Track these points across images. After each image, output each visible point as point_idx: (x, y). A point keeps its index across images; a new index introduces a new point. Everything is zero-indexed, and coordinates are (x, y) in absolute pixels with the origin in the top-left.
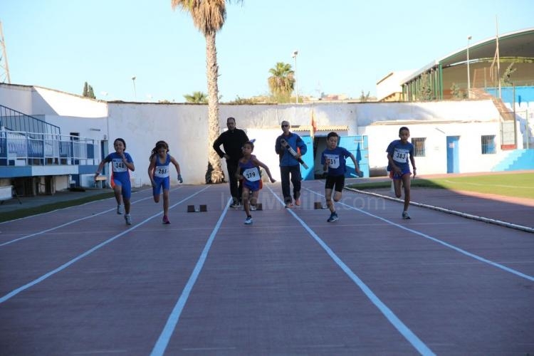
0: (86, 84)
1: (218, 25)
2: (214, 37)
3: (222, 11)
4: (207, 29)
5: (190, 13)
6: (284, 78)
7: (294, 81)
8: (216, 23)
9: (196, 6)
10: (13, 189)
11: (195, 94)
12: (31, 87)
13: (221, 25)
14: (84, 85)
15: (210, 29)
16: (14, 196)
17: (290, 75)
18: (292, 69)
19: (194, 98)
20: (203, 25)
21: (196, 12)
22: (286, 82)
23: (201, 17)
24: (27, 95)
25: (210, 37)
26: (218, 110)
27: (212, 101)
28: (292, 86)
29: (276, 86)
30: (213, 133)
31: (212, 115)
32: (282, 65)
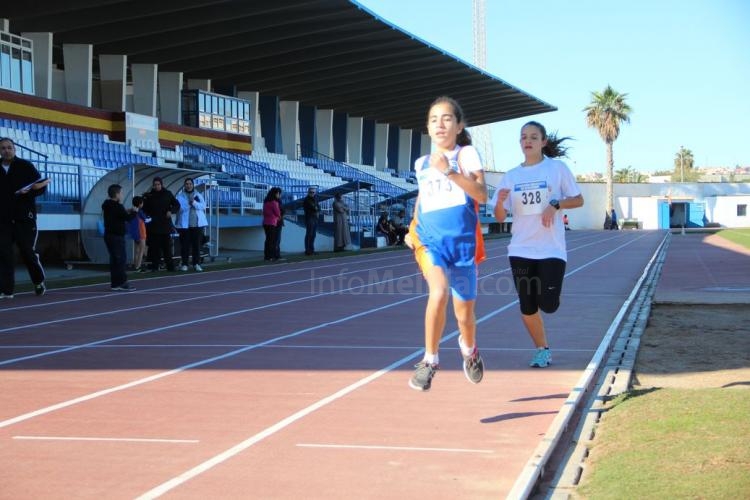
1: (614, 138)
3: (617, 130)
4: (607, 140)
5: (598, 131)
7: (693, 161)
8: (613, 136)
9: (601, 127)
11: (622, 169)
13: (616, 137)
15: (609, 140)
17: (690, 157)
18: (691, 153)
19: (621, 173)
20: (605, 138)
22: (687, 162)
23: (604, 133)
25: (609, 145)
26: (612, 186)
27: (609, 181)
28: (691, 165)
29: (679, 165)
30: (609, 200)
31: (609, 189)
32: (684, 151)
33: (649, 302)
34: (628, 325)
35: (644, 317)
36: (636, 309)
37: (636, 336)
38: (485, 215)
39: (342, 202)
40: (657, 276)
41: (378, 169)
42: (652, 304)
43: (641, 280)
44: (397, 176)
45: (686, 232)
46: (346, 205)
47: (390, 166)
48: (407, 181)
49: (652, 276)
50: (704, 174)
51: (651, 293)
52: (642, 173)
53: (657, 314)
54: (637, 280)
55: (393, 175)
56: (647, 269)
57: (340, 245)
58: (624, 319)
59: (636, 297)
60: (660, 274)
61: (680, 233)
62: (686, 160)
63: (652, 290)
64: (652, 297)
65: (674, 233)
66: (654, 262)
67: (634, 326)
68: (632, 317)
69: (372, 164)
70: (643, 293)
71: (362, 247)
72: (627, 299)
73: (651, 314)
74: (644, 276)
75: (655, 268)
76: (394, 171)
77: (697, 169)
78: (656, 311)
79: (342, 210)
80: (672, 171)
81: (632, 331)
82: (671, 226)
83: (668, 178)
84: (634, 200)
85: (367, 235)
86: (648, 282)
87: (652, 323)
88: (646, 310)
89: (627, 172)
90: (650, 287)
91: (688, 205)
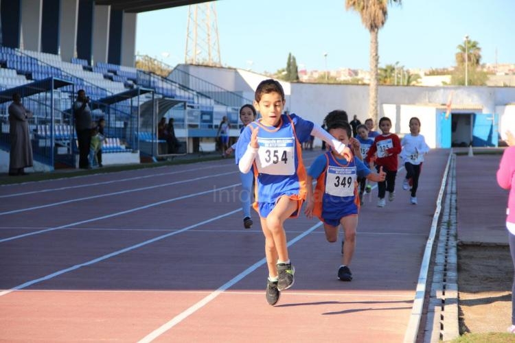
0: (290, 55)
1: (381, 24)
2: (377, 33)
3: (385, 13)
4: (372, 26)
5: (359, 14)
6: (471, 54)
7: (480, 57)
8: (379, 22)
9: (363, 8)
10: (216, 145)
11: (388, 67)
12: (235, 69)
13: (383, 23)
14: (288, 56)
15: (374, 27)
16: (217, 150)
17: (477, 51)
18: (478, 46)
19: (386, 71)
20: (369, 24)
21: (364, 13)
22: (473, 58)
23: (367, 17)
24: (231, 75)
25: (373, 33)
26: (377, 90)
27: (373, 83)
28: (478, 62)
29: (463, 61)
30: (372, 108)
31: (372, 94)
32: (469, 42)
33: (453, 243)
34: (439, 268)
35: (453, 259)
36: (441, 250)
37: (451, 280)
38: (210, 127)
39: (22, 105)
40: (454, 211)
41: (64, 60)
42: (458, 245)
43: (436, 216)
44: (91, 70)
45: (475, 154)
46: (28, 112)
47: (80, 56)
48: (106, 77)
49: (447, 210)
50: (493, 73)
51: (453, 232)
52: (412, 71)
53: (466, 257)
54: (432, 216)
55: (85, 68)
56: (439, 201)
57: (18, 165)
58: (432, 263)
59: (437, 237)
60: (456, 209)
61: (467, 154)
62: (470, 54)
63: (453, 227)
64: (456, 236)
65: (458, 154)
66: (445, 193)
67: (445, 270)
68: (440, 259)
69: (55, 52)
70: (443, 231)
71: (56, 168)
72: (427, 238)
73: (459, 257)
74: (438, 210)
75: (448, 201)
76: (85, 63)
77: (483, 66)
78: (464, 253)
79: (23, 117)
80: (451, 69)
81: (445, 275)
82: (454, 145)
83: (447, 79)
84: (403, 107)
85: (63, 151)
86: (446, 218)
87: (463, 267)
88: (453, 251)
89: (393, 69)
90: (449, 224)
91: (474, 115)
